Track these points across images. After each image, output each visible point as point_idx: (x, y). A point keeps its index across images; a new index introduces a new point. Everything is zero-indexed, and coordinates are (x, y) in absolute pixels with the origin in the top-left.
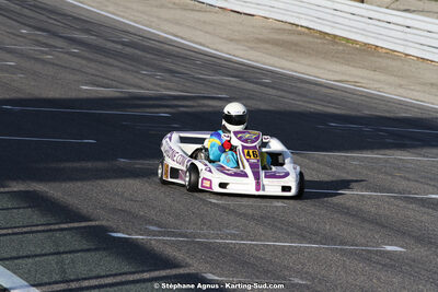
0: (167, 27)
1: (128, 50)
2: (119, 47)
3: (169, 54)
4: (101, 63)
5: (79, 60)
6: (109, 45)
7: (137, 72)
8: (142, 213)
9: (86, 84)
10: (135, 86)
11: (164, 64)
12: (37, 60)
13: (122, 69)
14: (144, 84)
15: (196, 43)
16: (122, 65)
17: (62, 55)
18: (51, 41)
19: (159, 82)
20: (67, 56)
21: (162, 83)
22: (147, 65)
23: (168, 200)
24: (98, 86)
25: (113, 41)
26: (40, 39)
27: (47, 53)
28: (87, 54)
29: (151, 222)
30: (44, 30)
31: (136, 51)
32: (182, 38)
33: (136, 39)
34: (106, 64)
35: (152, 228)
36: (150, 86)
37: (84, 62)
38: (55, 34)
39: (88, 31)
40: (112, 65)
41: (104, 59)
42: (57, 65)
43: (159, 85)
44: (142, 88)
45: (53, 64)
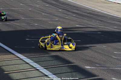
0: (99, 8)
1: (89, 15)
2: (86, 14)
3: (100, 16)
4: (81, 18)
5: (75, 18)
6: (84, 14)
7: (91, 21)
8: (94, 61)
9: (78, 25)
10: (91, 25)
11: (99, 18)
12: (64, 18)
13: (87, 20)
14: (93, 24)
15: (108, 12)
16: (87, 19)
17: (70, 17)
18: (68, 13)
19: (98, 24)
20: (72, 17)
21: (99, 24)
22: (94, 19)
23: (101, 57)
24: (81, 25)
25: (85, 13)
26: (64, 12)
27: (66, 16)
28: (77, 16)
29: (97, 63)
30: (66, 10)
31: (91, 15)
32: (104, 11)
33: (91, 12)
34: (83, 19)
35: (97, 65)
36: (95, 25)
37: (77, 19)
38: (69, 11)
39: (78, 10)
40: (84, 19)
41: (82, 18)
42: (69, 19)
43: (98, 25)
44: (93, 25)
45: (68, 19)
